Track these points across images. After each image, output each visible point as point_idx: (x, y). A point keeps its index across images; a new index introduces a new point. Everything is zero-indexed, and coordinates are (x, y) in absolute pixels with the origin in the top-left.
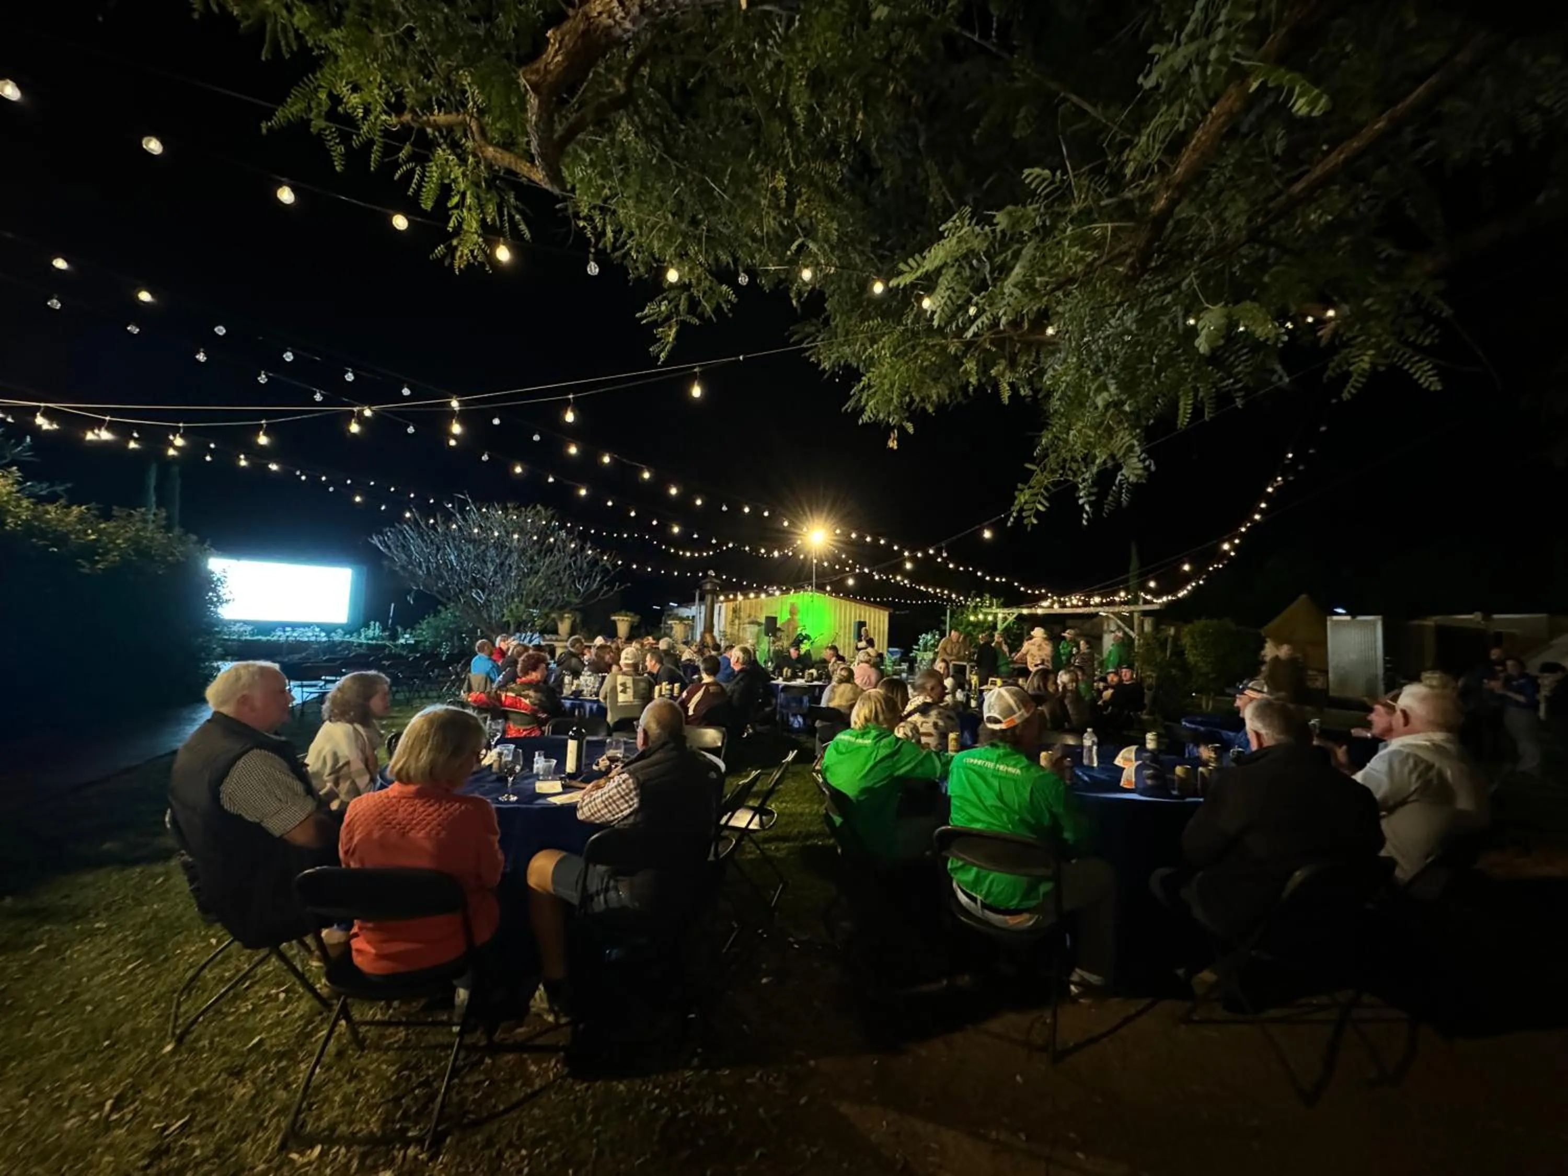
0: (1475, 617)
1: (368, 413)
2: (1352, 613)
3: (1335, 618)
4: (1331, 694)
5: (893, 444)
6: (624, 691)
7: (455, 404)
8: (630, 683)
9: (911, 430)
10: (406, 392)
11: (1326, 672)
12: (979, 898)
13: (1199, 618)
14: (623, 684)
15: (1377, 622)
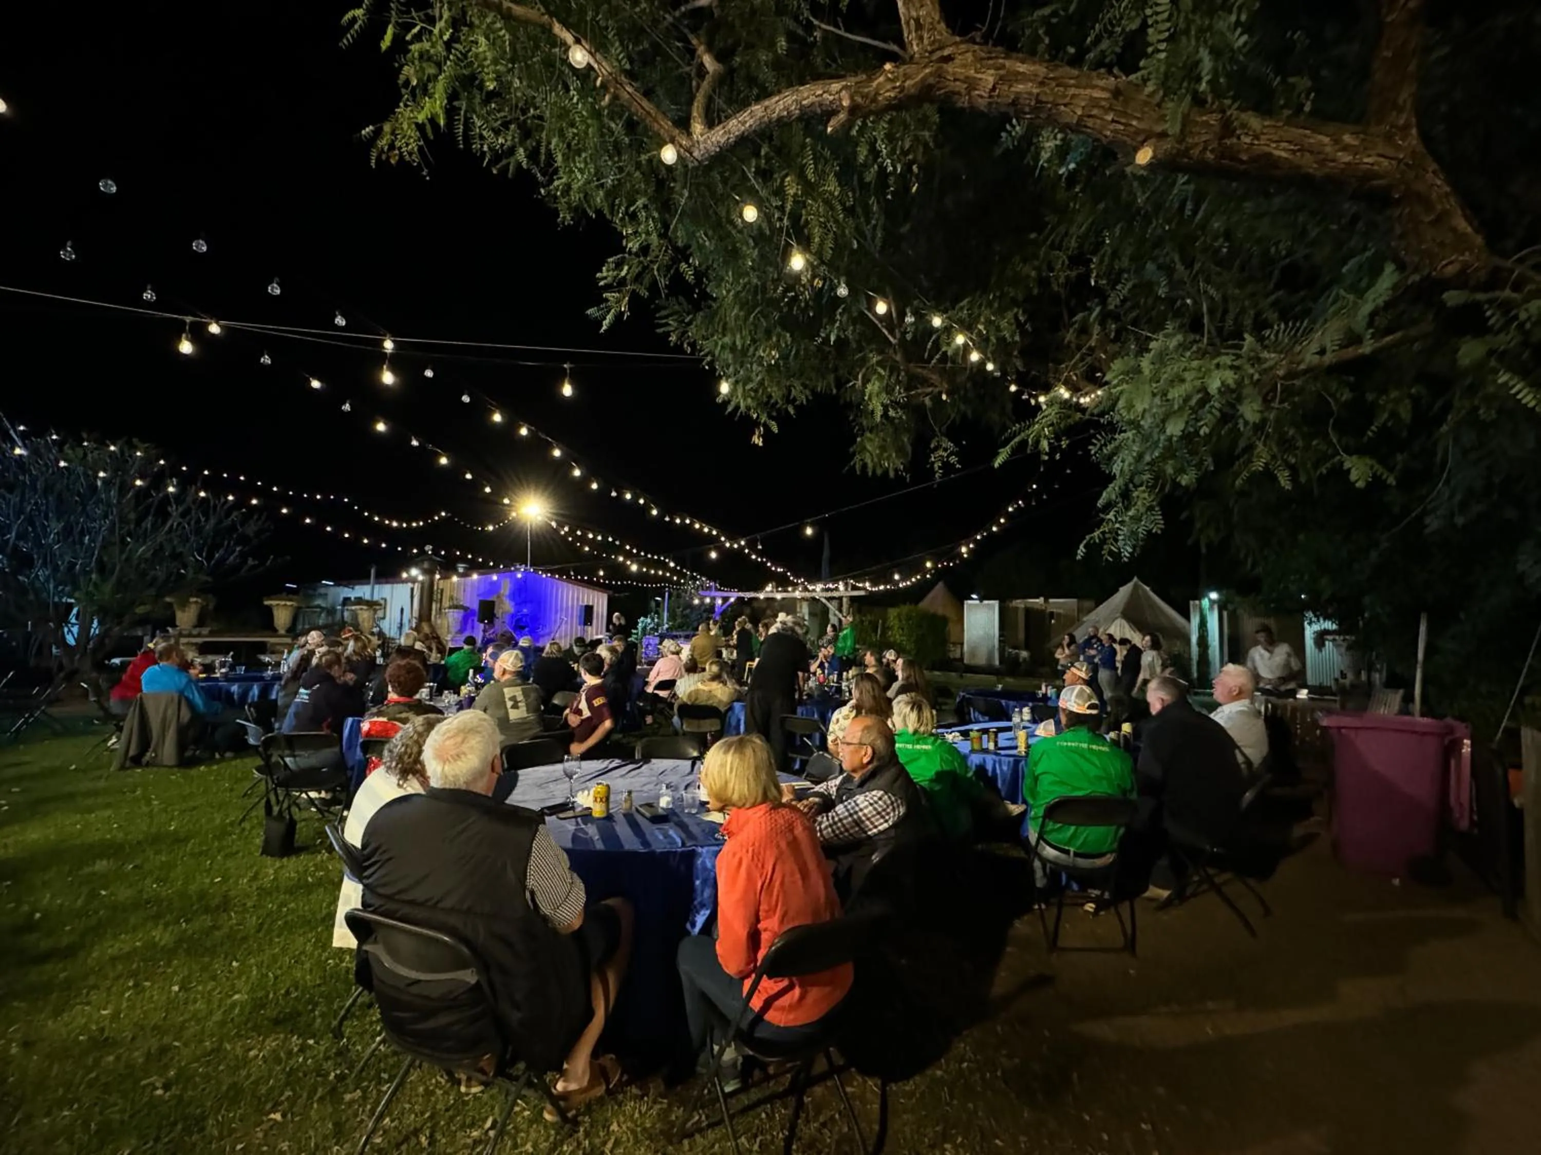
0: (1041, 600)
1: (214, 329)
2: (981, 599)
3: (970, 602)
4: (965, 661)
5: (758, 440)
6: (515, 706)
7: (389, 345)
8: (520, 697)
9: (775, 429)
10: (340, 321)
11: (962, 644)
12: (1072, 850)
13: (905, 603)
14: (513, 698)
15: (995, 604)
